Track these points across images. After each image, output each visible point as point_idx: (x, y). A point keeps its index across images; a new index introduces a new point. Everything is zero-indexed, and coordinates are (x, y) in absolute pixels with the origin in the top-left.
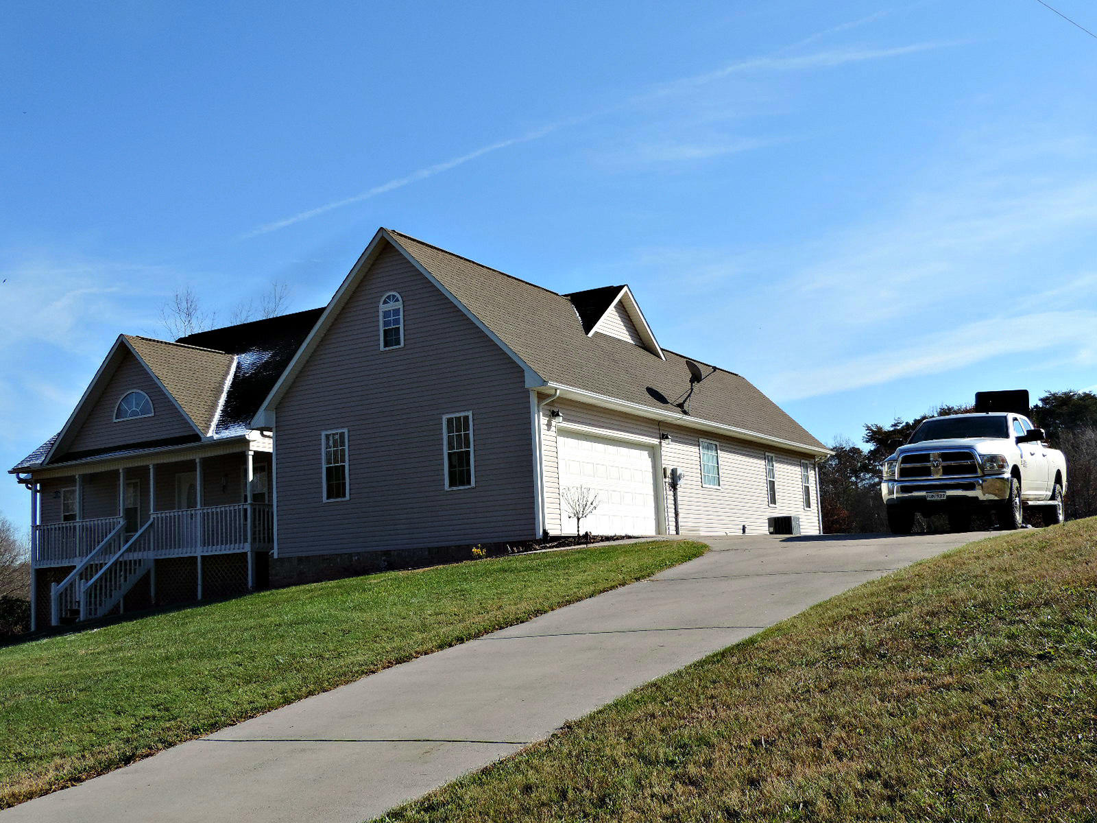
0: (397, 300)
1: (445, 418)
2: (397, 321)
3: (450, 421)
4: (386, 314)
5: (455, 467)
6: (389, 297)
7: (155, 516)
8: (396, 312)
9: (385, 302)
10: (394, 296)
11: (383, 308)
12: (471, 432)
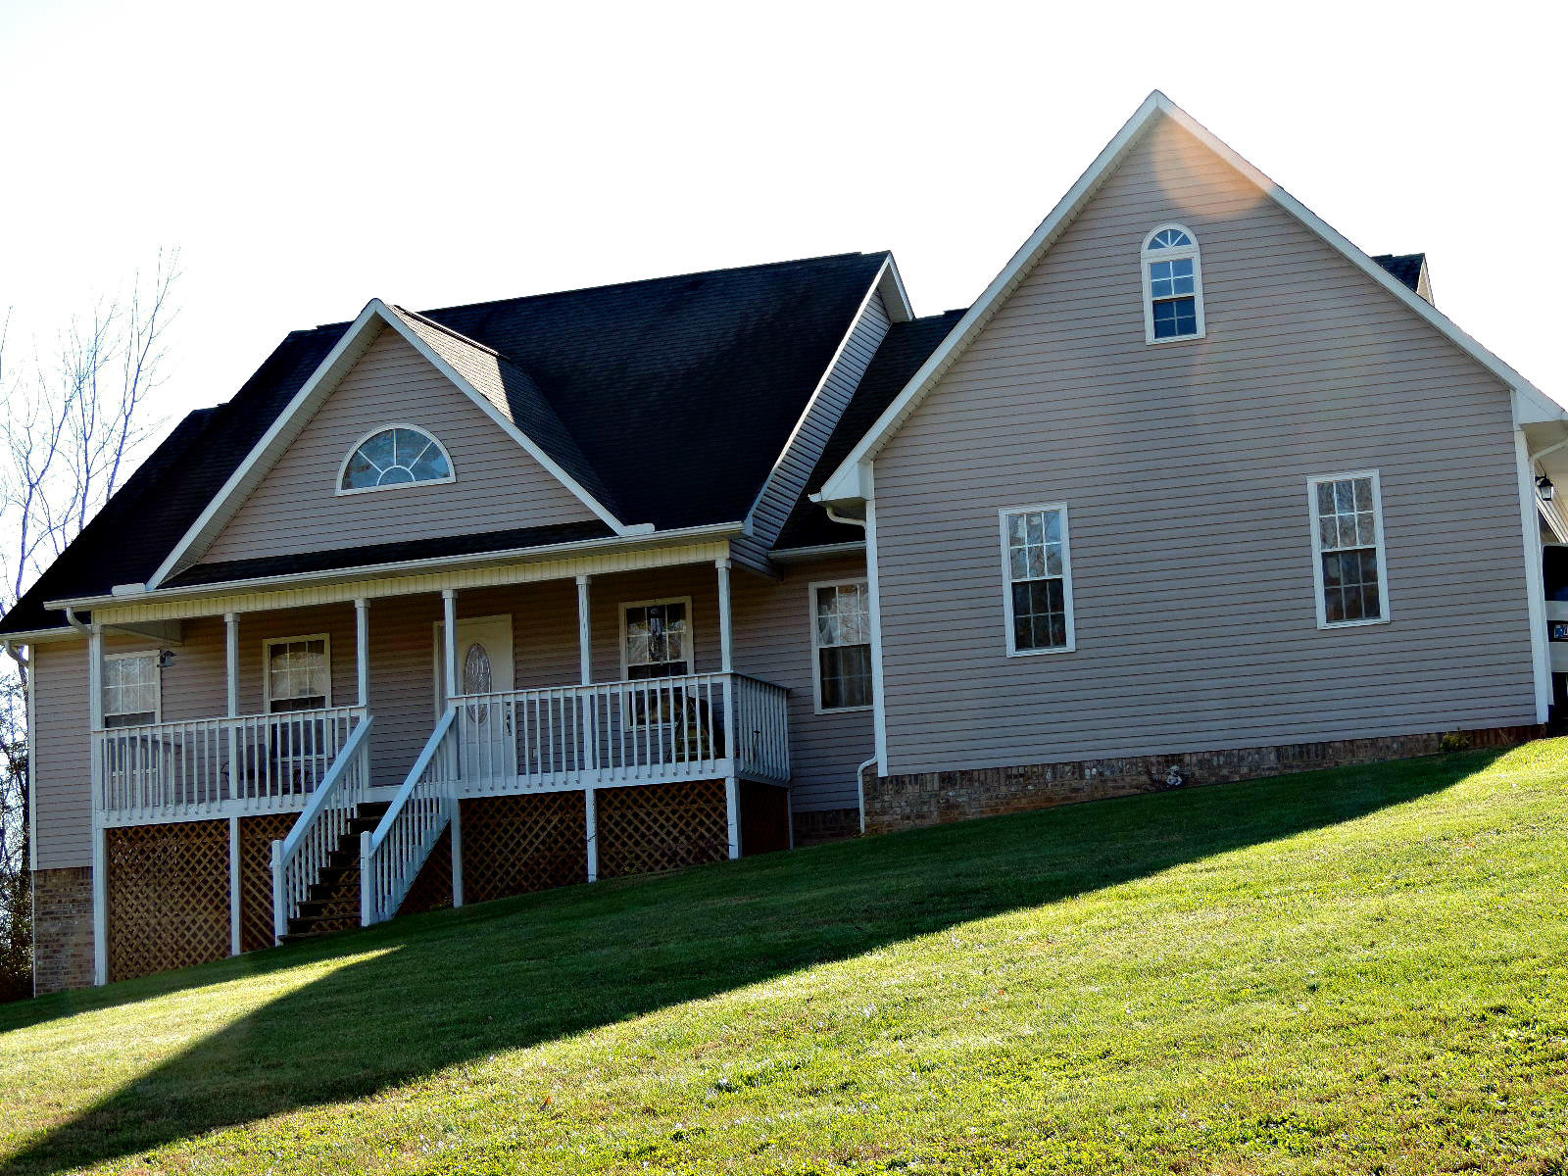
0: (1185, 241)
1: (1312, 483)
2: (1187, 284)
3: (1324, 490)
4: (1158, 269)
5: (1336, 581)
6: (1163, 235)
7: (457, 703)
8: (1184, 266)
9: (1154, 245)
10: (1175, 233)
11: (1149, 256)
12: (1377, 510)
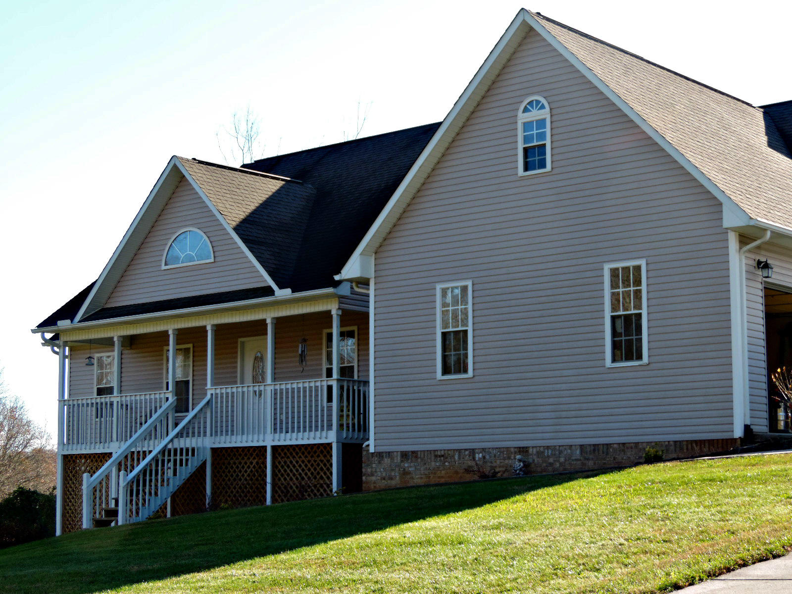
0: (543, 107)
1: (607, 268)
2: (542, 136)
3: (614, 273)
4: (527, 126)
5: (620, 335)
6: (531, 103)
7: (213, 392)
8: (541, 123)
9: (526, 110)
10: (538, 102)
11: (523, 118)
12: (644, 287)
